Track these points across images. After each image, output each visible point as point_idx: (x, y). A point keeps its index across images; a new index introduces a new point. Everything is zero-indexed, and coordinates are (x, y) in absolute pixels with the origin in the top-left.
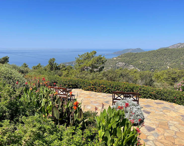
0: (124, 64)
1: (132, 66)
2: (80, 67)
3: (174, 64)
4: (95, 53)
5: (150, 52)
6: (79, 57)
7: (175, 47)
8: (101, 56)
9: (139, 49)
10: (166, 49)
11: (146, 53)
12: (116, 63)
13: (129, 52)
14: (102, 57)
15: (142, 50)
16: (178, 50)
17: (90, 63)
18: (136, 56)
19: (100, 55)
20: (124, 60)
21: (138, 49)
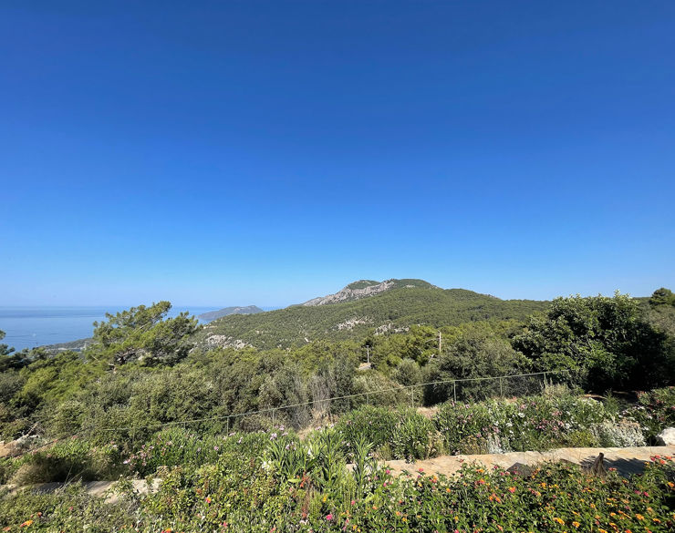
0: (224, 338)
1: (240, 341)
2: (110, 351)
3: (314, 332)
4: (168, 307)
5: (274, 313)
6: (107, 320)
7: (314, 304)
8: (187, 314)
9: (253, 308)
10: (300, 307)
11: (268, 314)
12: (207, 337)
13: (235, 312)
14: (189, 317)
15: (258, 309)
16: (319, 309)
17: (149, 335)
18: (249, 320)
19: (184, 312)
20: (225, 329)
21: (251, 307)
